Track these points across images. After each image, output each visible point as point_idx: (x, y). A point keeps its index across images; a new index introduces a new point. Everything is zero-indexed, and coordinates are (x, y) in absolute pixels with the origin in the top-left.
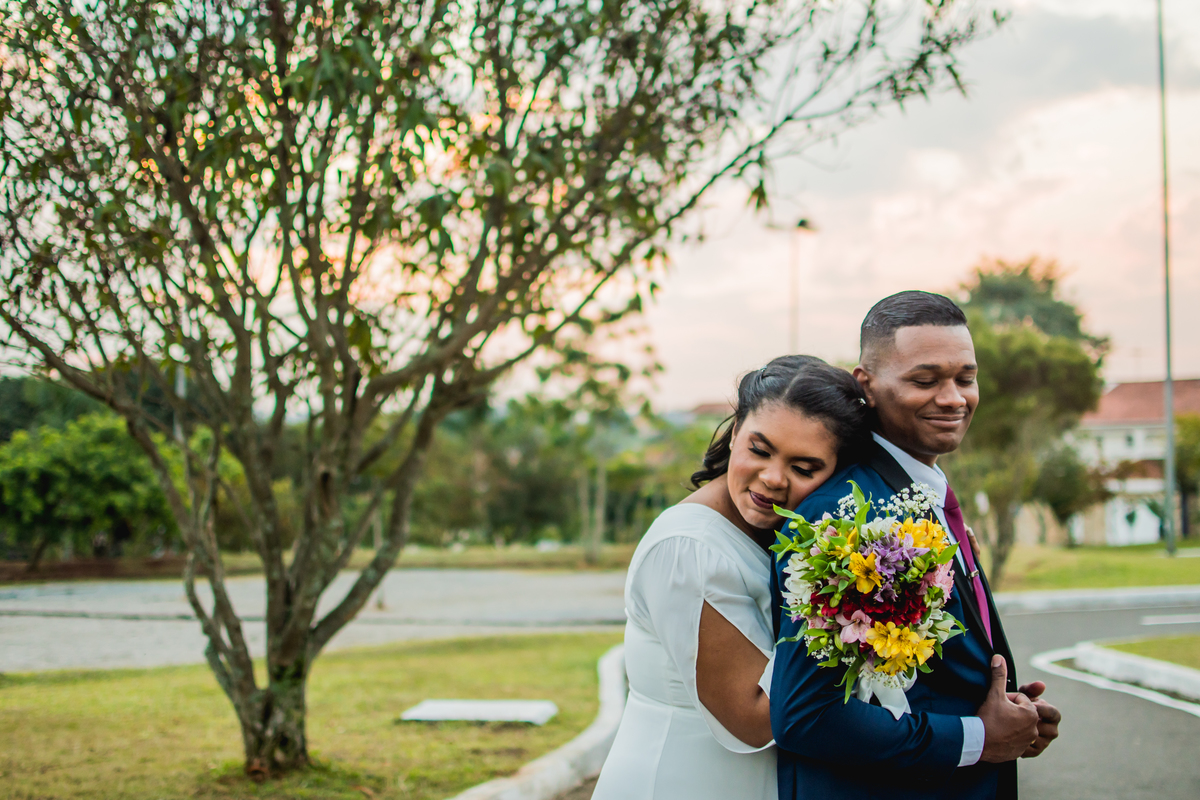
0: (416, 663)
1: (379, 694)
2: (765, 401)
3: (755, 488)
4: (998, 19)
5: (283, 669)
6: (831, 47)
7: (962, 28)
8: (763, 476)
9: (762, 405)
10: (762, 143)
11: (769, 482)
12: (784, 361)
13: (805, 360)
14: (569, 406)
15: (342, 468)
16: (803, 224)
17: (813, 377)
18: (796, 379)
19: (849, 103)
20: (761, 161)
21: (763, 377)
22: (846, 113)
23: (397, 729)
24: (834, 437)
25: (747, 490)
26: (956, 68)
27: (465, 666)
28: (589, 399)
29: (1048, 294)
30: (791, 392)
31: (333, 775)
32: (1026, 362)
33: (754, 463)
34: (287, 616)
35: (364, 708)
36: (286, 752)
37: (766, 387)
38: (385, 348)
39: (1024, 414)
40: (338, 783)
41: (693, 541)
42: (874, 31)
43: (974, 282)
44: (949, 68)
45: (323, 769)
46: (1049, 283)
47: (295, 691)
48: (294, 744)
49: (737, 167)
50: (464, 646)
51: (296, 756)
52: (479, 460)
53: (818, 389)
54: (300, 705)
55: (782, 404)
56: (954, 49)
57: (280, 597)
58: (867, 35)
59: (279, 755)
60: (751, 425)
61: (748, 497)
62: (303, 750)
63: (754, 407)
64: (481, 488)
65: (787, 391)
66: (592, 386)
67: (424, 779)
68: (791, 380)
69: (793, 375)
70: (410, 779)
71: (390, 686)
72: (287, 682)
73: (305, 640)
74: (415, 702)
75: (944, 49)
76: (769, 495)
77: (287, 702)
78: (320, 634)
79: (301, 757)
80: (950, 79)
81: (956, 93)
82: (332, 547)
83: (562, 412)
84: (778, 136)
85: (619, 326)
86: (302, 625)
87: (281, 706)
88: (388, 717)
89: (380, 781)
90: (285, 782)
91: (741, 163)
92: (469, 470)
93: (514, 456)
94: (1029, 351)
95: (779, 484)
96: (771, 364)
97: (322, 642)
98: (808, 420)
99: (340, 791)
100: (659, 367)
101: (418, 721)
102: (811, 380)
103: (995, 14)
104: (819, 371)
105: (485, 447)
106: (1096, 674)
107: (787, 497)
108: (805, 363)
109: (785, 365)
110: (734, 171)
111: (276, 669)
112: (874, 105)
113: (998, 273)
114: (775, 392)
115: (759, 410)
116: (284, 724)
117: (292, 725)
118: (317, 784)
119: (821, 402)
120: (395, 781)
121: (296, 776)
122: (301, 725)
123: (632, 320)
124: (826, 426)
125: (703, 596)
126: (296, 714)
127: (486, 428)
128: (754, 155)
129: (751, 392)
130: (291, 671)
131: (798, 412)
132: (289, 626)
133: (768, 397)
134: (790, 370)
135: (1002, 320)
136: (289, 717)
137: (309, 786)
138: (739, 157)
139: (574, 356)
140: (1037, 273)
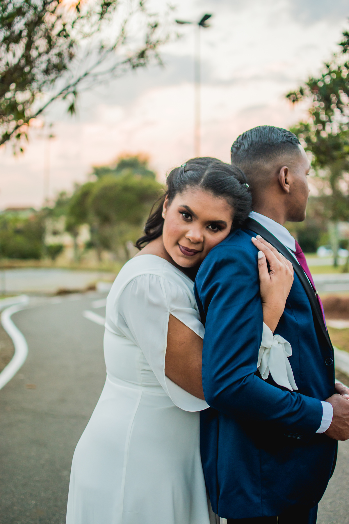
2: (188, 186)
3: (184, 243)
8: (189, 235)
9: (186, 189)
10: (74, 85)
11: (193, 238)
12: (197, 161)
13: (211, 160)
17: (219, 171)
18: (207, 172)
19: (114, 68)
20: (75, 93)
21: (185, 171)
24: (232, 209)
25: (177, 243)
30: (205, 181)
33: (183, 227)
37: (188, 177)
41: (157, 277)
53: (222, 179)
55: (200, 188)
60: (178, 202)
61: (177, 248)
63: (181, 190)
65: (202, 180)
68: (203, 173)
69: (205, 170)
76: (192, 247)
91: (65, 92)
95: (199, 240)
96: (188, 163)
98: (217, 198)
102: (217, 173)
104: (221, 167)
107: (203, 248)
108: (211, 162)
109: (198, 163)
114: (195, 181)
115: (184, 192)
119: (225, 186)
124: (228, 202)
125: (169, 311)
128: (71, 89)
129: (178, 180)
131: (210, 193)
133: (191, 184)
134: (203, 167)
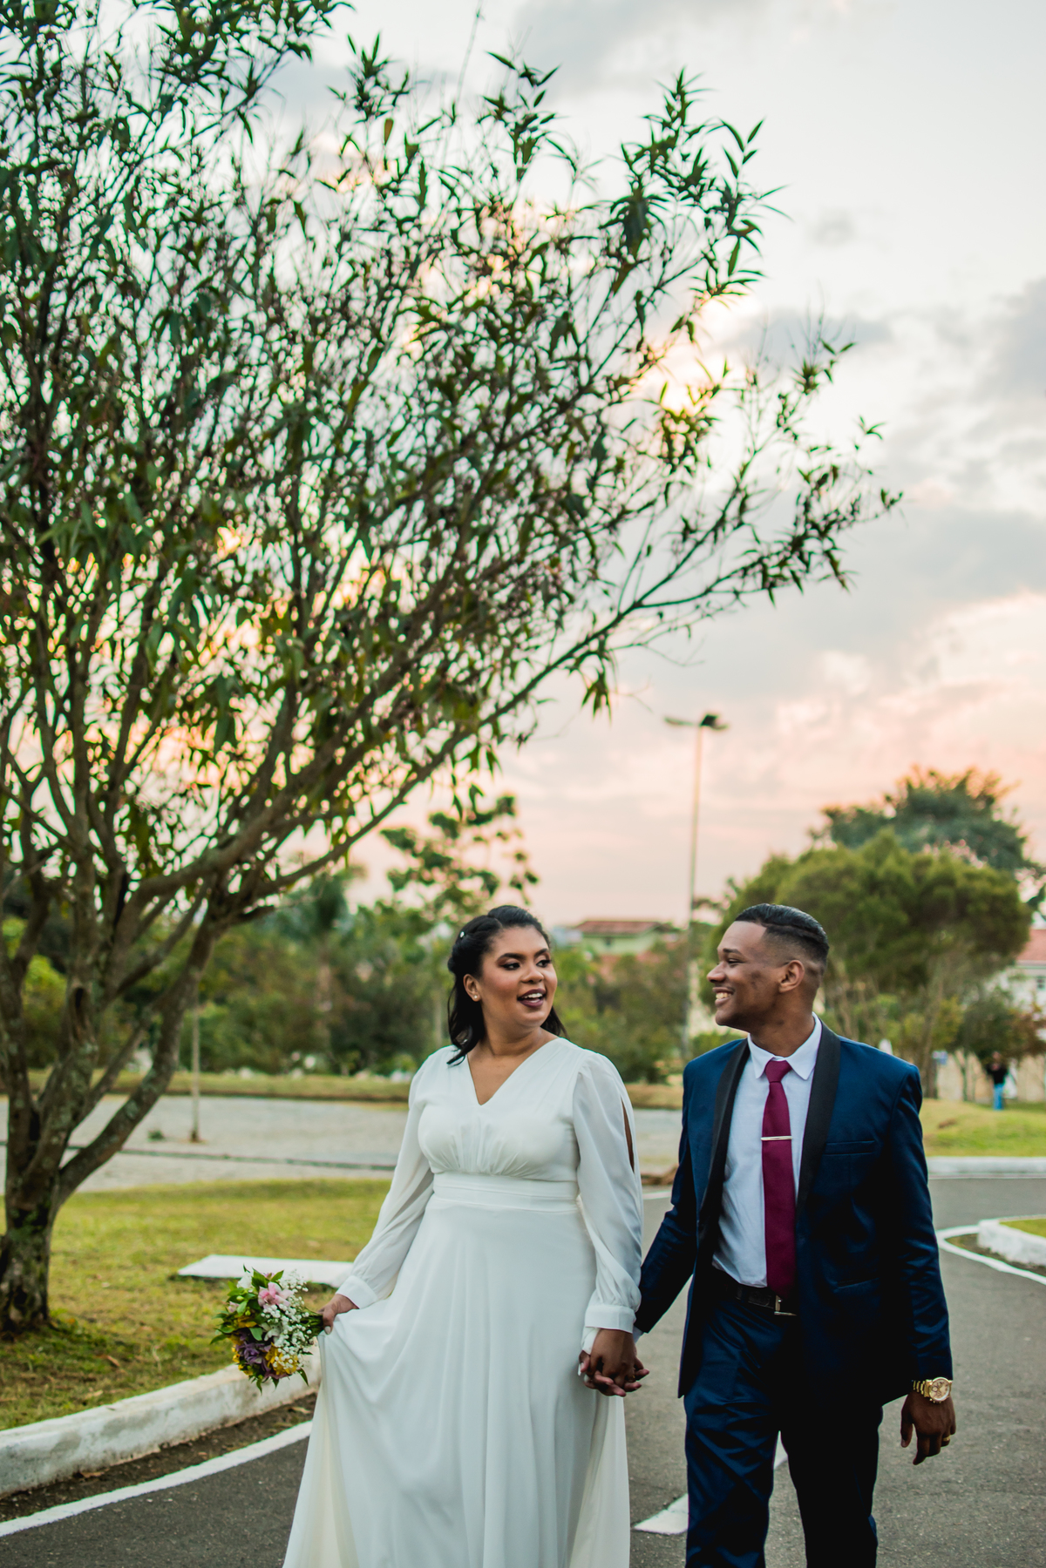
0: (215, 1208)
1: (161, 1242)
4: (888, 501)
5: (24, 1213)
6: (692, 525)
7: (845, 510)
10: (604, 632)
14: (428, 916)
15: (102, 984)
16: (709, 721)
19: (708, 591)
20: (601, 653)
22: (702, 602)
23: (170, 1286)
26: (836, 554)
27: (272, 1214)
28: (449, 909)
29: (987, 812)
31: (76, 1340)
32: (940, 891)
34: (31, 1151)
35: (142, 1261)
36: (23, 1311)
38: (170, 846)
39: (937, 952)
40: (81, 1350)
42: (743, 508)
43: (900, 794)
44: (827, 553)
45: (66, 1333)
46: (989, 800)
47: (37, 1240)
48: (33, 1300)
49: (574, 658)
50: (276, 1191)
51: (34, 1315)
52: (324, 974)
54: (42, 1256)
56: (832, 533)
57: (24, 1129)
58: (733, 511)
59: (14, 1314)
62: (44, 1309)
64: (324, 1007)
66: (454, 895)
67: (183, 1348)
70: (166, 1348)
71: (176, 1234)
72: (28, 1229)
73: (52, 1181)
74: (201, 1256)
75: (823, 534)
77: (26, 1252)
78: (70, 1175)
79: (41, 1316)
80: (828, 569)
81: (834, 583)
82: (86, 1076)
83: (417, 924)
84: (623, 624)
85: (487, 830)
86: (47, 1163)
87: (19, 1257)
88: (164, 1271)
89: (131, 1348)
90: (18, 1345)
91: (578, 653)
92: (312, 985)
93: (364, 972)
94: (947, 880)
97: (73, 1185)
99: (81, 1358)
100: (532, 879)
101: (196, 1278)
103: (883, 495)
105: (331, 960)
106: (997, 1256)
110: (571, 662)
111: (16, 1214)
112: (737, 593)
113: (930, 785)
116: (21, 1278)
117: (32, 1280)
118: (56, 1350)
120: (148, 1350)
121: (33, 1339)
122: (43, 1279)
123: (503, 823)
126: (38, 1267)
127: (334, 939)
128: (595, 645)
130: (32, 1216)
132: (32, 1165)
135: (932, 840)
136: (28, 1271)
137: (47, 1352)
138: (579, 646)
139: (434, 860)
140: (974, 788)
